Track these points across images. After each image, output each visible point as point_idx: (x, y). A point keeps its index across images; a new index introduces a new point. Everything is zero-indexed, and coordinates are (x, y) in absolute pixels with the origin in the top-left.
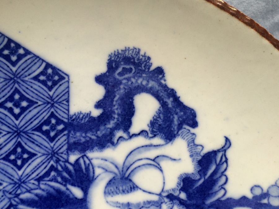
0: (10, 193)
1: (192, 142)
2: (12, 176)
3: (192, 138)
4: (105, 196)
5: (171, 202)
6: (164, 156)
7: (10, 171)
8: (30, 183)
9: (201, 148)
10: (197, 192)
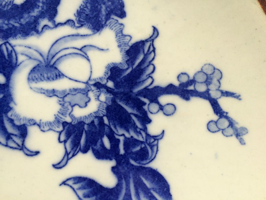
1: (121, 32)
3: (120, 29)
4: (28, 82)
5: (98, 90)
6: (91, 46)
9: (129, 38)
10: (125, 81)
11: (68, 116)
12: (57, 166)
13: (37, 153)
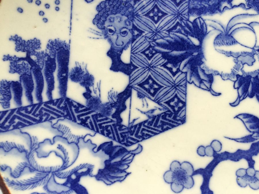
0: (150, 38)
2: (151, 27)
4: (214, 45)
6: (256, 22)
7: (150, 24)
8: (163, 33)
11: (240, 71)
12: (233, 105)
13: (220, 94)
